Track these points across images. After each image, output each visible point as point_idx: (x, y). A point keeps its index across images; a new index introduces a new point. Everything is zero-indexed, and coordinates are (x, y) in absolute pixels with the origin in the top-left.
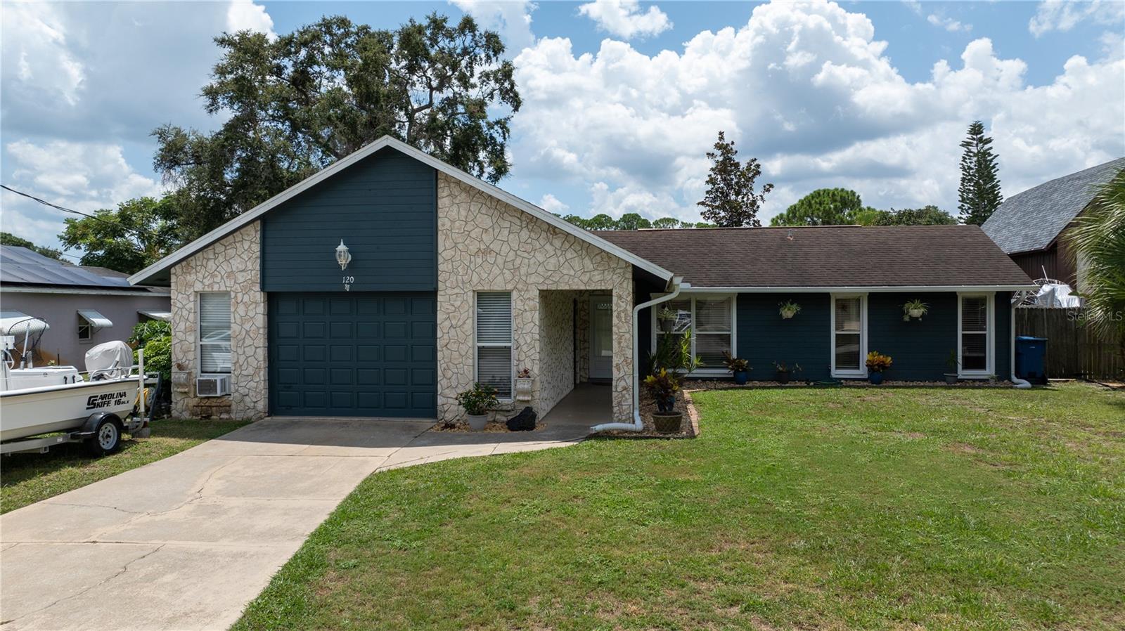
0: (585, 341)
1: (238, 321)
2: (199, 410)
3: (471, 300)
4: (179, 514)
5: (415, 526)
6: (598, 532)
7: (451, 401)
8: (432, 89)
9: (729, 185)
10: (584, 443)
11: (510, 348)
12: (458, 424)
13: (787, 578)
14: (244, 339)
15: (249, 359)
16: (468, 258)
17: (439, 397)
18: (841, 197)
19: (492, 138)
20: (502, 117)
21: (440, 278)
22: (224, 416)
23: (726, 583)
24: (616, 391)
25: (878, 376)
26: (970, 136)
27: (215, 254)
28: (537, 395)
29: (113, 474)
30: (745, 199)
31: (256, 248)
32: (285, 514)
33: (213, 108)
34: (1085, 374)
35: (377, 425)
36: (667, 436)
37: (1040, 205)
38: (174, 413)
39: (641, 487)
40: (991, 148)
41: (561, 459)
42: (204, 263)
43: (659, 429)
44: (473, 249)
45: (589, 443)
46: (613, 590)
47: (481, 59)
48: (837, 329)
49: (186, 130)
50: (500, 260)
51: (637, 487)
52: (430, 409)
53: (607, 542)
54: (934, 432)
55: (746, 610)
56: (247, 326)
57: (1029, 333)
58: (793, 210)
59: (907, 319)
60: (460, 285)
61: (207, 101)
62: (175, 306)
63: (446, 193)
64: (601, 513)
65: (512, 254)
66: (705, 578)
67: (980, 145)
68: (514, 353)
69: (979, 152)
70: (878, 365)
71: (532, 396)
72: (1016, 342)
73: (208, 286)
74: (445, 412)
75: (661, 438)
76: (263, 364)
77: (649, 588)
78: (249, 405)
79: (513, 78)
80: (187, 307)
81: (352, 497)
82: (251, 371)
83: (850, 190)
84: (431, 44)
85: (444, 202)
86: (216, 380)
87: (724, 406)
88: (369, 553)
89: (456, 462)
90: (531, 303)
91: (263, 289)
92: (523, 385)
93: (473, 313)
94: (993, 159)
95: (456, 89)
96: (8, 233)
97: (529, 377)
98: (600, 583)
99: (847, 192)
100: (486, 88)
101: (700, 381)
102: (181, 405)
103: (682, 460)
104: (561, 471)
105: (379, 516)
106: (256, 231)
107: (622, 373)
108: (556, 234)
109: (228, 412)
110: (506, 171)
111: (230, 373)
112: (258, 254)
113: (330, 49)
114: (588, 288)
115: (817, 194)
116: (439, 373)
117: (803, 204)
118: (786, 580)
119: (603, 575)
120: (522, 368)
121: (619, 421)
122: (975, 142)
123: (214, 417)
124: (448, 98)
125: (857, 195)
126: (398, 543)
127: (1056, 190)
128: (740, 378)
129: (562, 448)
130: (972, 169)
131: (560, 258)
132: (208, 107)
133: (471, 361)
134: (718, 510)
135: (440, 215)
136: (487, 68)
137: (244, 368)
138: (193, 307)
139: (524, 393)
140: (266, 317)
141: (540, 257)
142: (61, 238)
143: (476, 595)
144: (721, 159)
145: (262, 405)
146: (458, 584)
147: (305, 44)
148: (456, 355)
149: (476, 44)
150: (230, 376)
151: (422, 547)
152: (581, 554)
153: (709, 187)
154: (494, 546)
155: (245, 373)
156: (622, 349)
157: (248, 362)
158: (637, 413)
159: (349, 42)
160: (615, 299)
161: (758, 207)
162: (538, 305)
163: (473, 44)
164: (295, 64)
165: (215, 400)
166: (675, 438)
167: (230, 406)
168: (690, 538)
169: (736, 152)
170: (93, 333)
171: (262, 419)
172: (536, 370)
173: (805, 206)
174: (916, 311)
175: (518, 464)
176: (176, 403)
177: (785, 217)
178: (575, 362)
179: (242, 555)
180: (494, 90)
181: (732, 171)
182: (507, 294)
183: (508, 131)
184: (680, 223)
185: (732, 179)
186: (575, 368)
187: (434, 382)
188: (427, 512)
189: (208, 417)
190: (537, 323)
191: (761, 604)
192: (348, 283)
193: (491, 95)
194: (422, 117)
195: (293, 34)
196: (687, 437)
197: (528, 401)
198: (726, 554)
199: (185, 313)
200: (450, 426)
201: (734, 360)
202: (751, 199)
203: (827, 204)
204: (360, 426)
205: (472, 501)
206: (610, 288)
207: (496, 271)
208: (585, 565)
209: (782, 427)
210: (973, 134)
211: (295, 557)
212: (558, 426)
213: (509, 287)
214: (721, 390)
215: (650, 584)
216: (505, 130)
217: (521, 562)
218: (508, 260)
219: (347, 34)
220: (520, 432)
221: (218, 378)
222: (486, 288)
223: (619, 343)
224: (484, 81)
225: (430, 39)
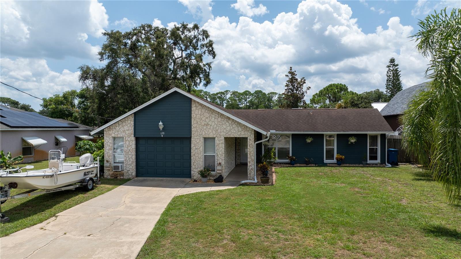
0: (239, 150)
1: (126, 146)
2: (113, 175)
3: (202, 140)
4: (122, 208)
5: (191, 212)
6: (242, 213)
7: (195, 173)
8: (182, 51)
9: (294, 87)
10: (238, 187)
11: (215, 155)
12: (198, 180)
13: (291, 225)
14: (128, 152)
15: (130, 159)
16: (201, 127)
17: (192, 171)
18: (340, 87)
19: (205, 70)
20: (209, 62)
21: (192, 133)
22: (122, 177)
23: (275, 226)
24: (249, 170)
25: (340, 163)
26: (390, 63)
27: (119, 124)
28: (223, 171)
29: (95, 197)
30: (300, 92)
31: (133, 123)
32: (152, 208)
33: (102, 59)
34: (412, 162)
35: (172, 180)
36: (265, 185)
37: (408, 96)
38: (105, 176)
39: (255, 201)
40: (398, 68)
41: (231, 192)
42: (115, 127)
43: (262, 182)
44: (203, 124)
45: (240, 187)
46: (245, 228)
47: (201, 40)
48: (326, 146)
49: (90, 66)
50: (212, 127)
51: (254, 201)
52: (189, 175)
53: (244, 216)
54: (349, 184)
55: (279, 232)
56: (129, 148)
57: (393, 147)
58: (321, 92)
59: (350, 143)
60: (199, 135)
61: (99, 57)
62: (105, 141)
63: (194, 106)
64: (243, 208)
65: (215, 125)
66: (269, 225)
67: (394, 67)
68: (216, 157)
69: (393, 70)
70: (340, 159)
71: (222, 171)
72: (388, 151)
73: (116, 135)
74: (194, 176)
75: (262, 185)
76: (134, 161)
77: (255, 227)
78: (129, 173)
79: (213, 46)
80: (109, 142)
81: (170, 203)
82: (130, 163)
83: (343, 84)
84: (182, 34)
85: (193, 108)
86: (119, 166)
87: (285, 174)
88: (179, 219)
89: (199, 193)
90: (222, 141)
91: (134, 136)
92: (219, 168)
93: (203, 144)
94: (399, 72)
95: (191, 50)
96: (9, 98)
97: (221, 165)
98: (242, 226)
99: (342, 85)
100: (203, 50)
101: (279, 164)
102: (107, 174)
103: (268, 192)
104: (231, 196)
105: (180, 209)
106: (132, 117)
107: (251, 164)
108: (230, 119)
109: (123, 176)
110: (210, 82)
111: (123, 163)
112: (133, 125)
113: (144, 36)
114: (240, 137)
115: (331, 86)
116: (192, 164)
117: (325, 89)
118: (290, 225)
119: (243, 224)
120: (218, 162)
121: (250, 179)
122: (392, 66)
123: (118, 178)
124: (188, 54)
125: (346, 86)
126: (187, 216)
127: (414, 91)
128: (292, 163)
129: (232, 189)
130: (391, 76)
131: (231, 127)
132: (100, 59)
133: (202, 160)
134: (276, 207)
135: (192, 113)
136: (203, 43)
137: (128, 162)
138: (111, 142)
139: (219, 170)
140: (135, 145)
141: (225, 127)
142: (41, 105)
143: (210, 229)
144: (291, 77)
145: (134, 174)
146: (205, 226)
147: (135, 34)
148: (197, 158)
149: (199, 34)
150: (123, 164)
151: (194, 217)
152: (237, 219)
153: (286, 88)
154: (214, 217)
155: (128, 163)
156: (251, 157)
157: (129, 160)
158: (255, 177)
159: (151, 33)
160: (248, 140)
161: (304, 95)
162: (224, 142)
163: (198, 34)
164: (131, 41)
165: (119, 172)
166: (267, 185)
167: (123, 174)
168: (267, 215)
169: (296, 75)
170: (60, 144)
171: (134, 178)
172: (223, 163)
173: (326, 90)
174: (353, 140)
175: (218, 194)
176: (106, 173)
177: (318, 94)
178: (236, 157)
179: (144, 219)
180: (206, 51)
181: (295, 82)
182: (214, 138)
183: (211, 67)
184: (278, 94)
185: (295, 85)
186: (236, 160)
187: (190, 166)
188: (193, 208)
189: (116, 178)
190: (224, 148)
191: (282, 231)
192: (162, 134)
193: (205, 53)
194: (179, 61)
195: (131, 31)
196: (271, 185)
197: (221, 173)
198: (276, 219)
199: (109, 144)
200: (195, 181)
201: (291, 157)
202: (302, 92)
203: (334, 90)
204: (167, 181)
205: (206, 205)
206: (247, 137)
207: (210, 131)
208: (238, 222)
209: (301, 181)
210: (391, 63)
211: (159, 220)
212: (230, 181)
213: (215, 136)
214: (285, 167)
215: (255, 226)
216: (210, 67)
217: (221, 221)
218: (214, 127)
219: (151, 30)
220: (218, 183)
221: (120, 165)
222: (207, 136)
223: (250, 154)
224: (202, 47)
225: (182, 32)
